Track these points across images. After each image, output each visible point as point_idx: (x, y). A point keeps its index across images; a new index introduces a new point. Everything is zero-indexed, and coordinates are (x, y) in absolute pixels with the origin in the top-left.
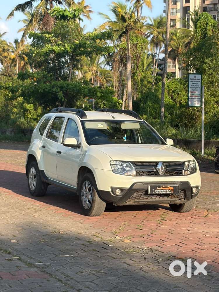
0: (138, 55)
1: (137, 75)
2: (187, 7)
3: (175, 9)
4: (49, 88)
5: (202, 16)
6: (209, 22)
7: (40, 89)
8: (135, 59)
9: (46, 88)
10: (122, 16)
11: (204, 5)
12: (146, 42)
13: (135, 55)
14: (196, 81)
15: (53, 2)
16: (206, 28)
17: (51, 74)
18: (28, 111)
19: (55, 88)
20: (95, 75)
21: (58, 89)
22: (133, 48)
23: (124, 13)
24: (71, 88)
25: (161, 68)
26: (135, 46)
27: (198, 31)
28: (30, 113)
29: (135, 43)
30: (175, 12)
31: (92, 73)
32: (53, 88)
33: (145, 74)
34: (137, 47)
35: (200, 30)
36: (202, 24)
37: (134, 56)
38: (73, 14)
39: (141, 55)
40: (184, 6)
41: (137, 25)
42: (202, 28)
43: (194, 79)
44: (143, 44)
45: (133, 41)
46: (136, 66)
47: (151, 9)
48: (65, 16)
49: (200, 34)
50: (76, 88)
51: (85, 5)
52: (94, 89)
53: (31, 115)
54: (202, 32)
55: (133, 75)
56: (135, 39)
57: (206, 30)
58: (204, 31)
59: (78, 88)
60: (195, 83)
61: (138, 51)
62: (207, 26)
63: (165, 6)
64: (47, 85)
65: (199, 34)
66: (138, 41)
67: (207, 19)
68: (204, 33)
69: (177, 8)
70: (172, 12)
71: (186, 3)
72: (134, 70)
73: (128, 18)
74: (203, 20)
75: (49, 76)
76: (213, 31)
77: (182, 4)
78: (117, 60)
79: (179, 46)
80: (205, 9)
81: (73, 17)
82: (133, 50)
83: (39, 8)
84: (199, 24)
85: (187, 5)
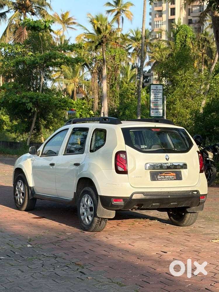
0: (117, 67)
1: (115, 86)
2: (173, 19)
3: (161, 21)
4: (19, 99)
5: (182, 28)
6: (188, 34)
7: (9, 100)
8: (113, 70)
9: (16, 99)
10: (98, 28)
11: (190, 18)
12: (124, 54)
13: (114, 67)
14: (158, 91)
15: (27, 13)
16: (185, 40)
17: (23, 84)
18: (4, 122)
19: (25, 99)
20: (77, 87)
21: (27, 100)
22: (111, 60)
23: (99, 24)
24: (41, 99)
25: (147, 80)
26: (113, 57)
27: (178, 43)
28: (5, 124)
29: (113, 54)
30: (161, 24)
31: (75, 85)
32: (23, 99)
33: (129, 85)
34: (115, 59)
35: (179, 42)
36: (181, 36)
37: (112, 68)
38: (44, 25)
39: (119, 67)
40: (169, 19)
41: (112, 37)
42: (181, 40)
43: (155, 90)
44: (121, 55)
45: (111, 53)
46: (114, 77)
47: (131, 21)
48: (36, 27)
49: (180, 46)
50: (46, 99)
51: (69, 18)
52: (65, 100)
53: (7, 127)
54: (182, 44)
55: (111, 86)
56: (113, 50)
57: (185, 42)
58: (184, 43)
59: (48, 99)
60: (157, 93)
61: (116, 63)
62: (186, 38)
63: (151, 18)
64: (17, 97)
65: (178, 46)
66: (116, 52)
67: (186, 31)
68: (183, 45)
69: (162, 21)
70: (157, 24)
71: (171, 15)
72: (112, 82)
73: (104, 30)
74: (182, 32)
75: (20, 87)
76: (192, 43)
77: (168, 16)
78: (95, 72)
79: (162, 58)
80: (191, 22)
81: (44, 28)
82: (111, 62)
83: (12, 20)
84: (178, 36)
85: (172, 17)
